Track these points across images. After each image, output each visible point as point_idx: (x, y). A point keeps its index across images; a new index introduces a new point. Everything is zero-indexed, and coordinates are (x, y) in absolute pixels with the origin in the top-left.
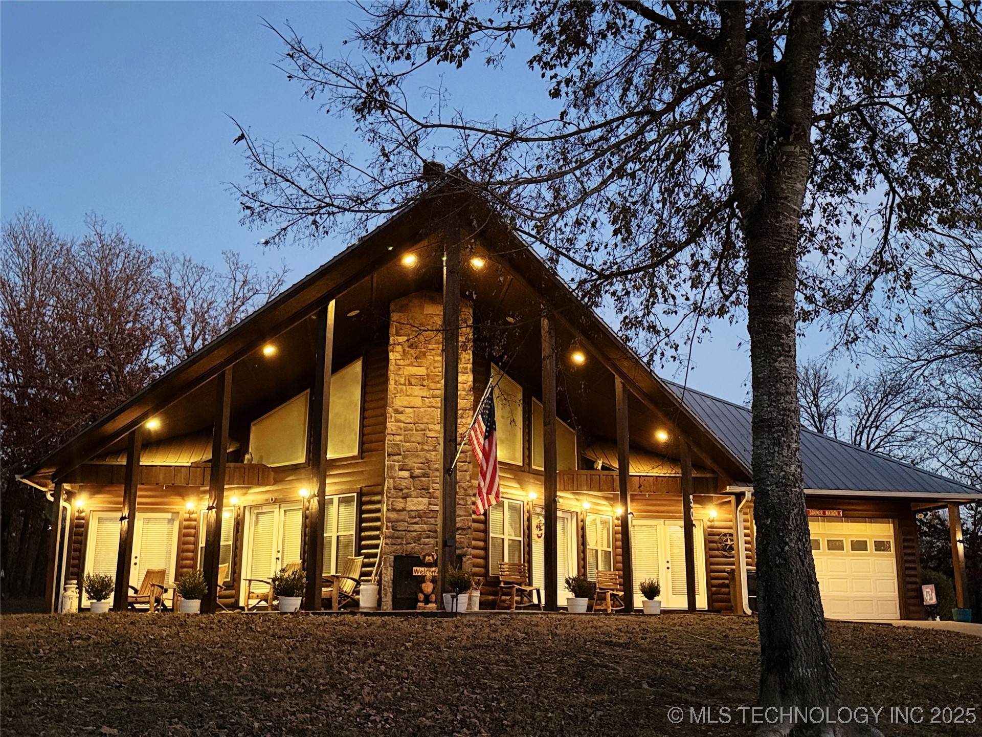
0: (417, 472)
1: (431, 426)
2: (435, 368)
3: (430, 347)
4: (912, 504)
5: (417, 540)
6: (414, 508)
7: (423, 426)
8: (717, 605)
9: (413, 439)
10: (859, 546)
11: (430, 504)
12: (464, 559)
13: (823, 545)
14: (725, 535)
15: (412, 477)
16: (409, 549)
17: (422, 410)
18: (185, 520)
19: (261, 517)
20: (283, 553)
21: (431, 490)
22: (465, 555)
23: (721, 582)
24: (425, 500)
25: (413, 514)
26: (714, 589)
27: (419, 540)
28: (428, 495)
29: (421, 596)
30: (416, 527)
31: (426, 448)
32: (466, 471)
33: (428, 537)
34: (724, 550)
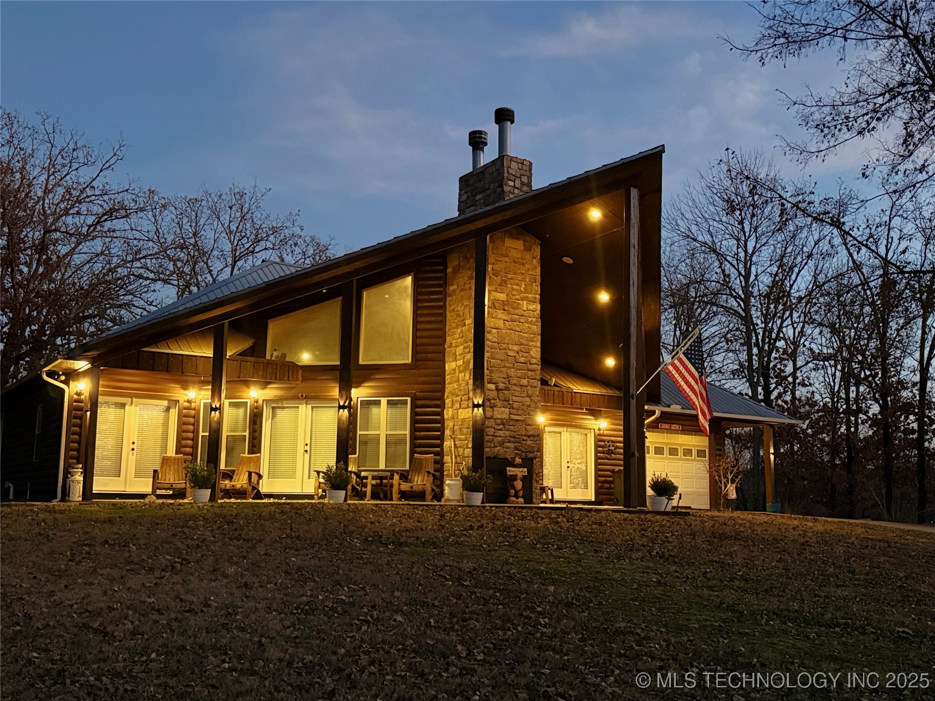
0: (501, 386)
1: (511, 346)
2: (513, 295)
3: (509, 276)
4: (723, 423)
5: (501, 444)
6: (499, 417)
7: (504, 346)
8: (601, 497)
9: (497, 357)
10: (673, 452)
11: (510, 414)
12: (535, 461)
13: (652, 450)
14: (608, 442)
15: (497, 389)
16: (496, 452)
17: (504, 331)
18: (185, 409)
19: (278, 411)
20: (311, 446)
21: (511, 402)
22: (535, 458)
23: (604, 479)
24: (507, 410)
25: (499, 421)
26: (600, 484)
27: (503, 444)
28: (509, 406)
29: (512, 492)
30: (501, 433)
31: (507, 365)
32: (535, 387)
33: (509, 442)
34: (608, 454)
